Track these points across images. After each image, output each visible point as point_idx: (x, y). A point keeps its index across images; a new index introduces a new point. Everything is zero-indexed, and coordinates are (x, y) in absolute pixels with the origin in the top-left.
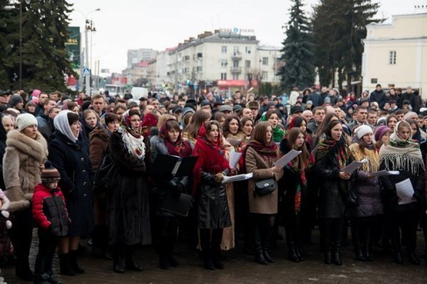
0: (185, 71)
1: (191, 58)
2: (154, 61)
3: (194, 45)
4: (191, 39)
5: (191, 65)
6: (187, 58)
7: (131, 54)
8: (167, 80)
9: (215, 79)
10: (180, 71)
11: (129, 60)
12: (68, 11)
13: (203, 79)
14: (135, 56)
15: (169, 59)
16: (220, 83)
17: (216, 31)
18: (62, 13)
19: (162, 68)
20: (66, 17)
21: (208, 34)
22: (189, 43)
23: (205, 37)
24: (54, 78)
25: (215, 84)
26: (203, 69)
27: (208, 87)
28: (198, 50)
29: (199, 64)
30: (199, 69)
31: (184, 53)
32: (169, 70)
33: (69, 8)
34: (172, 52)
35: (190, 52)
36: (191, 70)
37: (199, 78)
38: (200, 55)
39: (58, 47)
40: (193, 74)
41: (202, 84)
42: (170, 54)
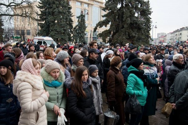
0: (176, 38)
1: (178, 35)
2: (166, 36)
3: (179, 31)
4: (178, 30)
5: (178, 37)
6: (177, 35)
7: (158, 34)
8: (170, 41)
9: (185, 40)
10: (174, 38)
11: (158, 36)
12: (151, 23)
13: (182, 40)
14: (159, 35)
15: (170, 35)
16: (187, 41)
17: (186, 27)
18: (149, 23)
19: (168, 38)
20: (150, 25)
21: (183, 28)
22: (177, 31)
23: (182, 29)
24: (146, 41)
25: (185, 42)
26: (182, 38)
27: (183, 43)
28: (180, 33)
29: (180, 36)
30: (180, 38)
31: (175, 34)
32: (170, 38)
33: (151, 22)
34: (172, 33)
35: (177, 33)
36: (178, 38)
37: (180, 40)
38: (181, 34)
39: (148, 33)
40: (178, 39)
41: (181, 42)
42: (171, 34)
